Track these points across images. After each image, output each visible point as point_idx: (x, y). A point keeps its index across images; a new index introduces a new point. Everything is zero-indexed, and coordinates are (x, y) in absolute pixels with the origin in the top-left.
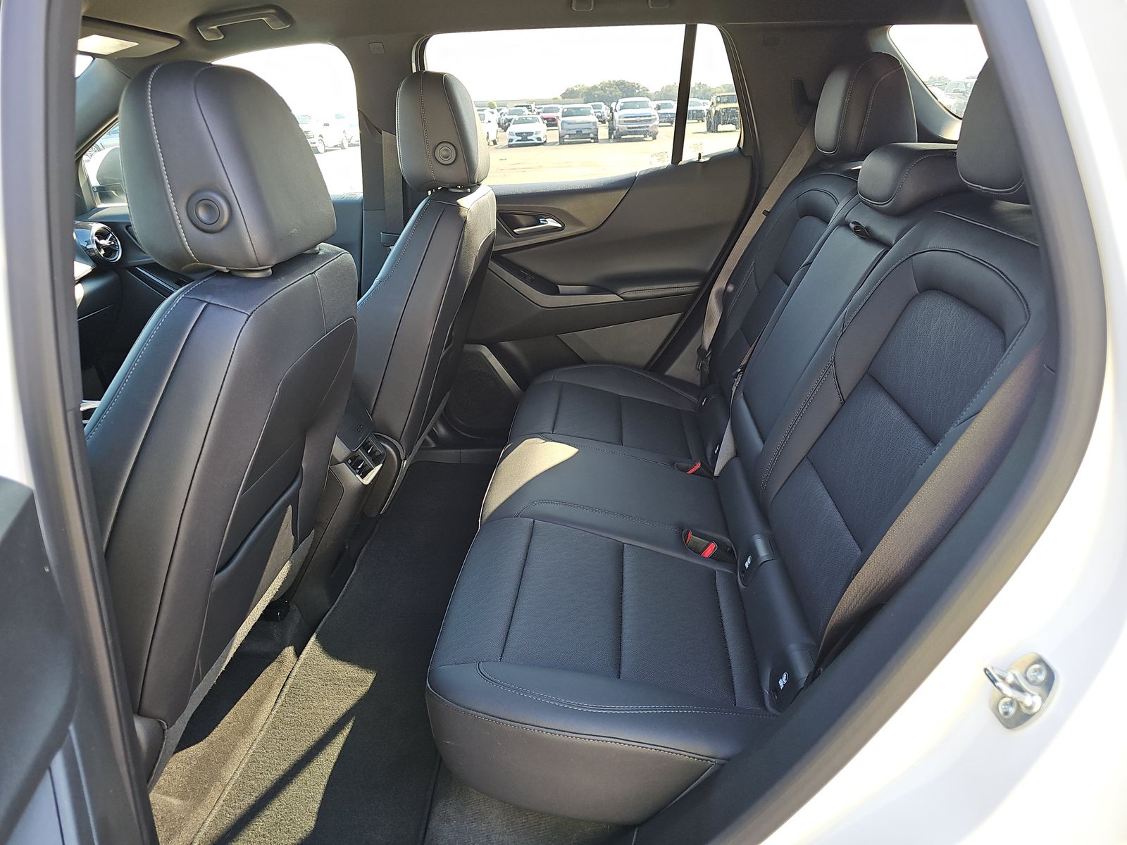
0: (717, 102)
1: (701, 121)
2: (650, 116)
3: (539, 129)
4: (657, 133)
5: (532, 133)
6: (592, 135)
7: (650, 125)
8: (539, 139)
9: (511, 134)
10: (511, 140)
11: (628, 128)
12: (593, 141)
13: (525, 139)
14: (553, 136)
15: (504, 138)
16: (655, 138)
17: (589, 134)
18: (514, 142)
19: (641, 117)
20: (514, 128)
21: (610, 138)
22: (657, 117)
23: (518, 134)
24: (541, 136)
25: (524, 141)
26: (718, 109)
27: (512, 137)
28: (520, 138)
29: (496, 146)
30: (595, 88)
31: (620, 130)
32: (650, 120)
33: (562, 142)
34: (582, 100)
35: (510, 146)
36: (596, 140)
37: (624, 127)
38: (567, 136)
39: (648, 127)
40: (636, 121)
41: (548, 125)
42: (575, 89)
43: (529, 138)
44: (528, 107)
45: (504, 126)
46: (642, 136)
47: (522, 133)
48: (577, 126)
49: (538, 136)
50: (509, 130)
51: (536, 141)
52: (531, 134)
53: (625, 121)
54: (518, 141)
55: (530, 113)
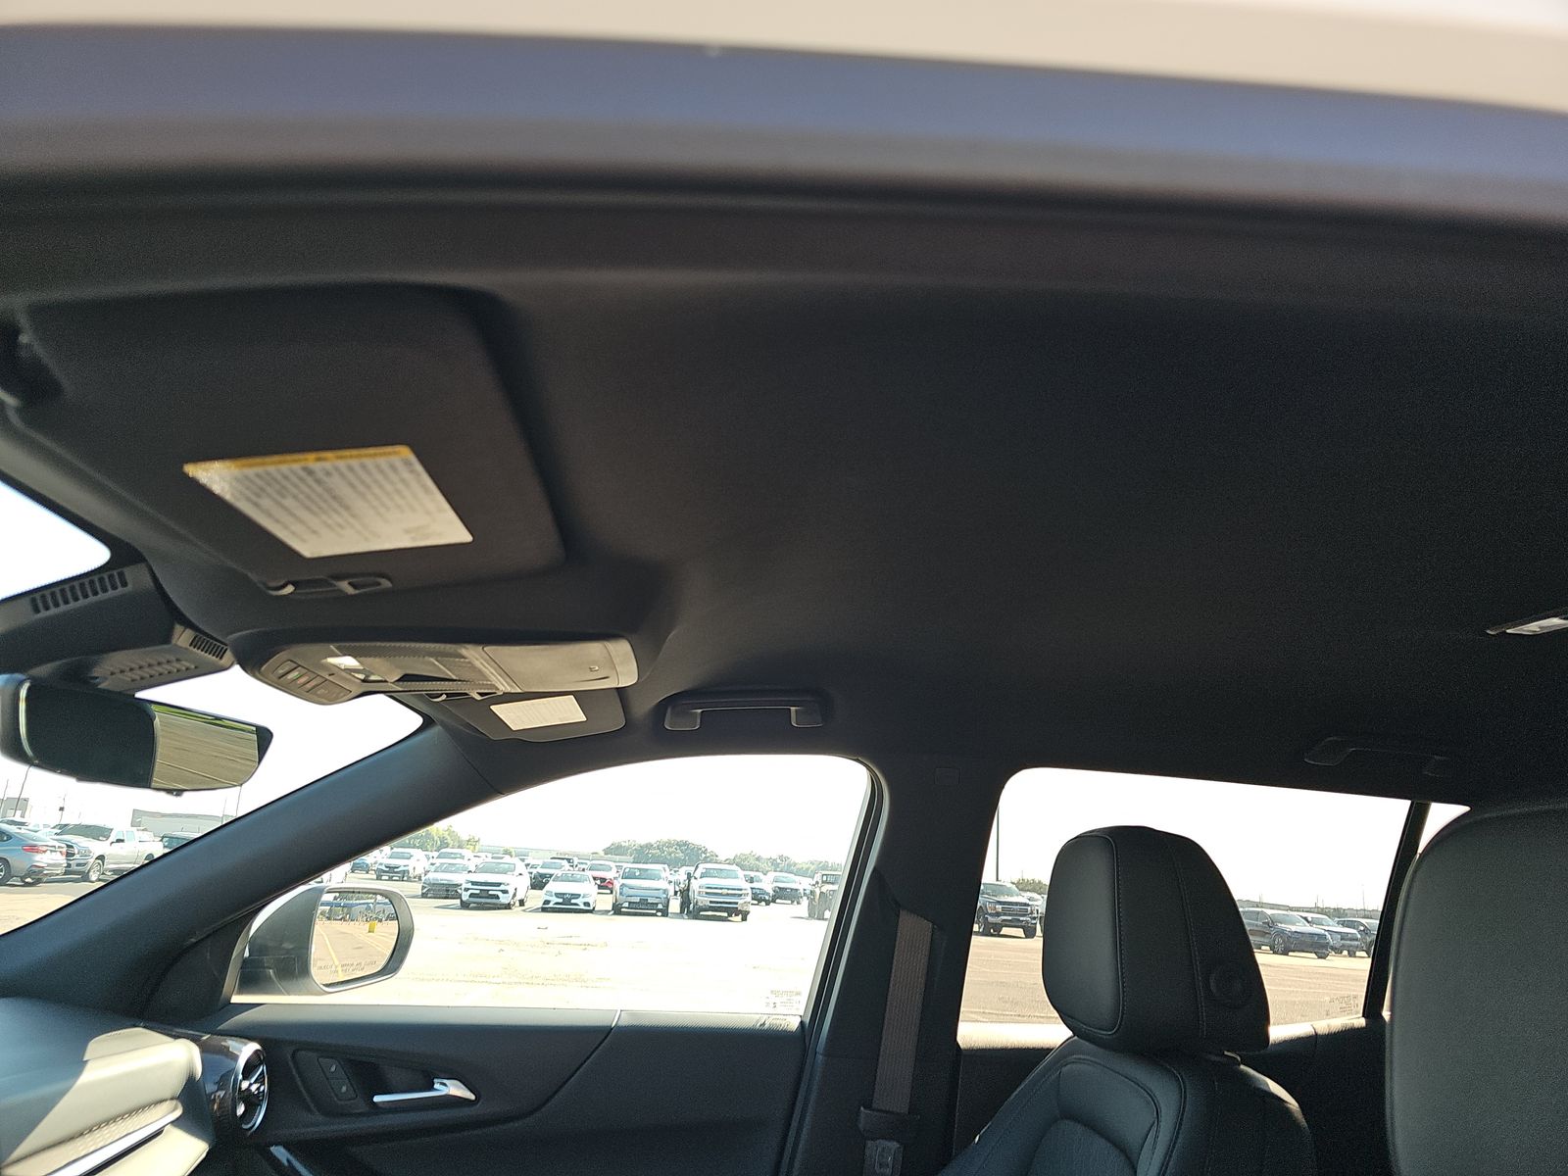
0: (823, 882)
1: (795, 903)
2: (741, 890)
3: (588, 890)
4: (749, 912)
5: (580, 895)
6: (660, 906)
7: (740, 902)
8: (587, 904)
9: (549, 893)
10: (547, 902)
11: (711, 902)
12: (659, 914)
13: (567, 901)
14: (605, 902)
15: (536, 898)
16: (744, 919)
17: (657, 904)
18: (551, 905)
19: (728, 889)
20: (553, 887)
21: (682, 911)
22: (750, 891)
23: (557, 895)
24: (590, 900)
25: (567, 905)
26: (824, 889)
27: (548, 898)
28: (561, 900)
29: (523, 908)
30: (649, 846)
31: (699, 904)
32: (741, 895)
33: (617, 910)
34: (631, 859)
35: (544, 910)
36: (665, 913)
37: (705, 901)
38: (626, 905)
39: (736, 903)
40: (721, 894)
41: (600, 887)
42: (623, 844)
43: (573, 901)
44: (569, 860)
45: (538, 883)
46: (726, 914)
47: (566, 894)
48: (639, 892)
49: (586, 900)
50: (547, 888)
51: (582, 907)
52: (577, 896)
53: (707, 893)
54: (556, 903)
55: (571, 868)
